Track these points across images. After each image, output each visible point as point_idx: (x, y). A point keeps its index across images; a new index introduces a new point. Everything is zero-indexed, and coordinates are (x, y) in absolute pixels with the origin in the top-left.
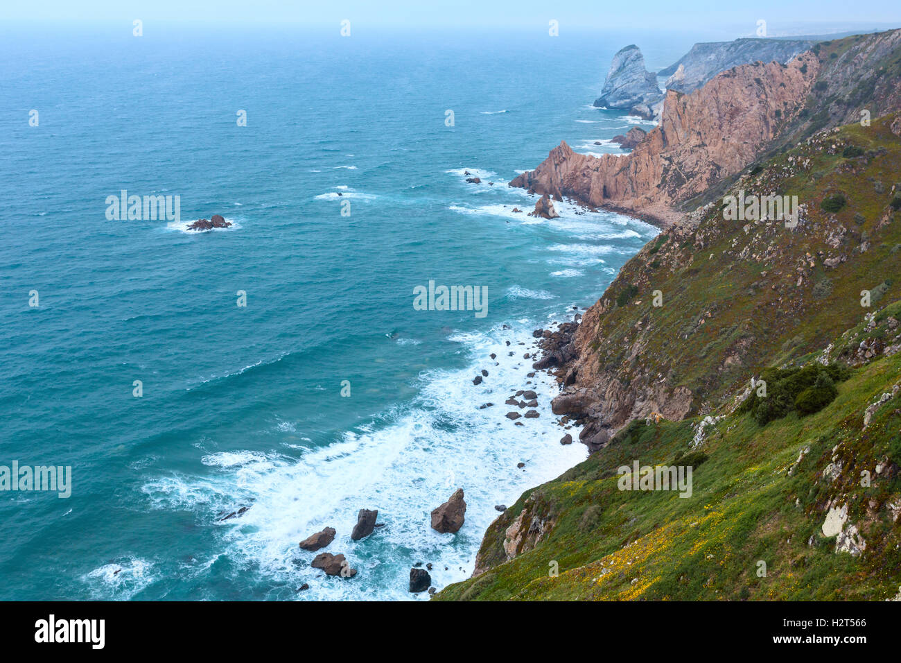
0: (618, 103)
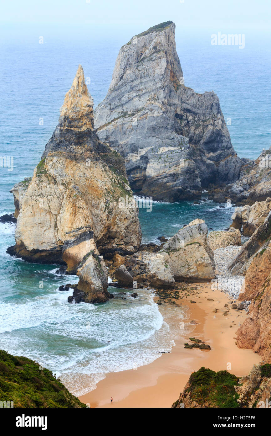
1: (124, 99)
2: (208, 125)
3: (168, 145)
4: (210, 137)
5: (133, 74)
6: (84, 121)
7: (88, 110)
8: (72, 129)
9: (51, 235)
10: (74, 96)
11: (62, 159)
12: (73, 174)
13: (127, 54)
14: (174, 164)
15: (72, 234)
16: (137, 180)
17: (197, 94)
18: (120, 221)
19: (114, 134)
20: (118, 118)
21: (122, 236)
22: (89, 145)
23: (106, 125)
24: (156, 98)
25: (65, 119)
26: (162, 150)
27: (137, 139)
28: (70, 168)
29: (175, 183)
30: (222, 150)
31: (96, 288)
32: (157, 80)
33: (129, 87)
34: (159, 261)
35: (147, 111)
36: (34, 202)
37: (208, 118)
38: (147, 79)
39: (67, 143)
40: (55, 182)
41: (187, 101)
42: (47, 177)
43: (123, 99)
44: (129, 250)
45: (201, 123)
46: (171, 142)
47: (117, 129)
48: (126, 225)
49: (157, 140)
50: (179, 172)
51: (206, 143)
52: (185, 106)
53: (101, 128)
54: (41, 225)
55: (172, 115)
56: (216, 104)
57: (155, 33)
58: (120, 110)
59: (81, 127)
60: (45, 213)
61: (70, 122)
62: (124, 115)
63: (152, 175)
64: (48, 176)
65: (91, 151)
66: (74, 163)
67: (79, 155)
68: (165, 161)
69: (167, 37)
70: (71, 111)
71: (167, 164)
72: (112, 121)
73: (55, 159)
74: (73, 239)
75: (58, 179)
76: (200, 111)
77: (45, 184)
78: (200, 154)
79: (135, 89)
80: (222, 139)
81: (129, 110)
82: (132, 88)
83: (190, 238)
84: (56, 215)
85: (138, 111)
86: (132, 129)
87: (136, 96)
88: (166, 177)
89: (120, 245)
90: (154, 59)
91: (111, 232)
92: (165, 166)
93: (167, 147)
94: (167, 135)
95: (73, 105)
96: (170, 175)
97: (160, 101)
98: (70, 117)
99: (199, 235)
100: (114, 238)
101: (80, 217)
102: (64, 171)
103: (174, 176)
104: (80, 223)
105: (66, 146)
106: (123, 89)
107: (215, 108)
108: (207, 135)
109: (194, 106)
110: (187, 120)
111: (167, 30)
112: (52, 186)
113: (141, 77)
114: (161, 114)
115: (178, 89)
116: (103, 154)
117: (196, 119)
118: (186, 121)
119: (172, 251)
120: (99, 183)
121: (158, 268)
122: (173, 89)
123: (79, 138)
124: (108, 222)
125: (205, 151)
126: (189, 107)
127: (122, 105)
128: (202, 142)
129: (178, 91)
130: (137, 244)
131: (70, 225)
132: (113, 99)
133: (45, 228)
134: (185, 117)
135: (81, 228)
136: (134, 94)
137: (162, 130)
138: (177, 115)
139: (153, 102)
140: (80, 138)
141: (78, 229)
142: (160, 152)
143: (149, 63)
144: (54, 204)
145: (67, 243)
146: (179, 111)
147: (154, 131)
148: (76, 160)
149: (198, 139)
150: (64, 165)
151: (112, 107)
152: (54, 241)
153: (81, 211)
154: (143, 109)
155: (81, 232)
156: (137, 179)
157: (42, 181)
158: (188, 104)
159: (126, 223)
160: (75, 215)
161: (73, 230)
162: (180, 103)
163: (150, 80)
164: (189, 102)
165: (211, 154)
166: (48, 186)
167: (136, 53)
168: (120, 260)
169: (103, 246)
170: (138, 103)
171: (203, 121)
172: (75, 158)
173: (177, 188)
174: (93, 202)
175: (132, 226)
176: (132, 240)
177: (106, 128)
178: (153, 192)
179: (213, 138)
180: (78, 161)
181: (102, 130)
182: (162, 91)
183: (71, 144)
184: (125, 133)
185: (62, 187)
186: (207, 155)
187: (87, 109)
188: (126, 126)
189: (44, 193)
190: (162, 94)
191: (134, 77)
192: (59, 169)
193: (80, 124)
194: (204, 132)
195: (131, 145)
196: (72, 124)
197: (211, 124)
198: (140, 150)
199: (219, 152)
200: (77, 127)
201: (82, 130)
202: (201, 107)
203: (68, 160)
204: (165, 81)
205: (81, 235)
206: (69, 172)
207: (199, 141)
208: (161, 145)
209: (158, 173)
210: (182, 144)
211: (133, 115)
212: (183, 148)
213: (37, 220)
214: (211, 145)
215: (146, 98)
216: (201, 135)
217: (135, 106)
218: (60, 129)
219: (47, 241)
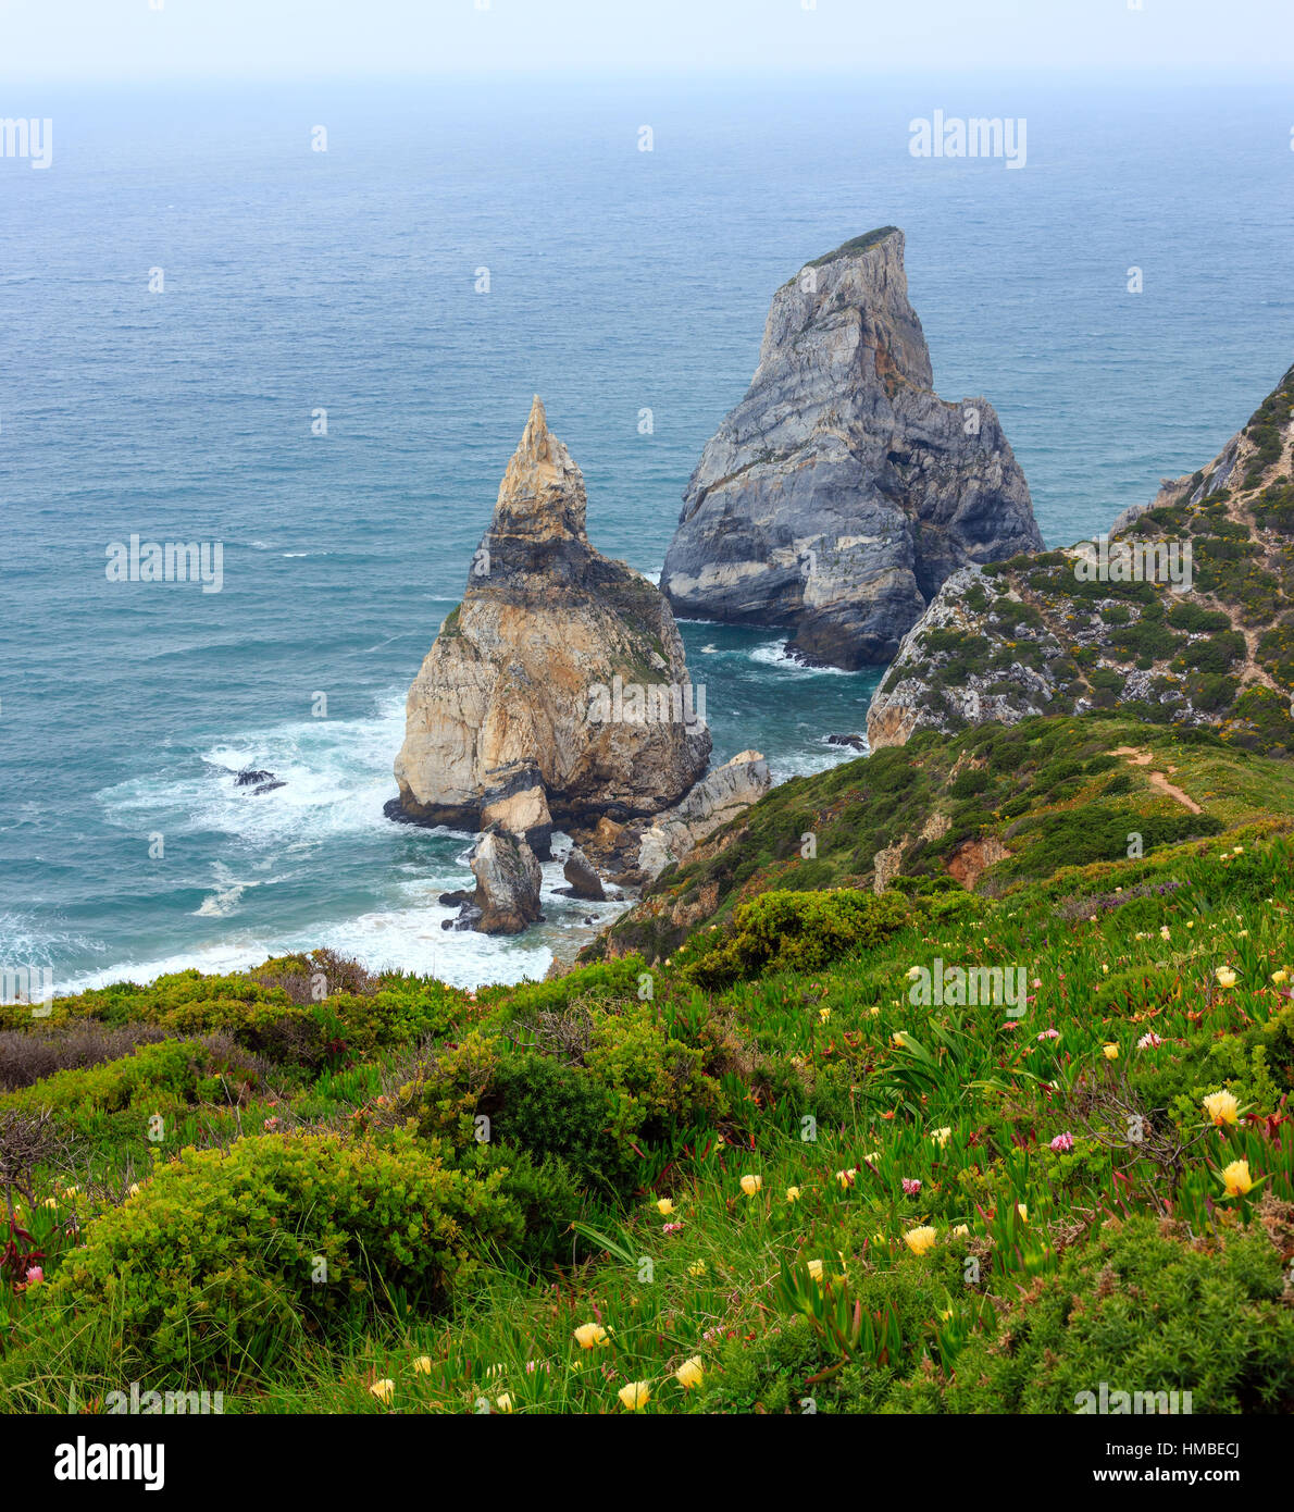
0: (706, 580)
1: (768, 419)
2: (967, 480)
3: (858, 531)
4: (974, 507)
5: (784, 361)
6: (546, 520)
7: (553, 496)
8: (520, 537)
9: (465, 774)
10: (523, 464)
11: (493, 605)
12: (518, 638)
13: (785, 308)
14: (865, 579)
15: (497, 775)
16: (793, 612)
17: (945, 404)
18: (620, 742)
19: (744, 502)
20: (751, 465)
21: (624, 775)
22: (560, 571)
23: (726, 480)
24: (835, 418)
25: (502, 515)
26: (845, 543)
27: (791, 515)
28: (512, 625)
29: (863, 624)
30: (1002, 538)
31: (498, 903)
32: (837, 378)
33: (778, 391)
34: (655, 844)
35: (815, 449)
36: (429, 700)
37: (970, 461)
38: (816, 374)
39: (508, 568)
40: (477, 657)
41: (920, 423)
42: (461, 645)
43: (765, 418)
44: (642, 807)
45: (953, 473)
46: (866, 524)
47: (750, 490)
48: (637, 750)
49: (835, 518)
50: (873, 599)
51: (966, 522)
52: (914, 433)
53: (716, 485)
54: (444, 752)
55: (876, 457)
56: (990, 428)
57: (845, 260)
58: (757, 444)
59: (540, 533)
60: (452, 723)
61: (514, 523)
62: (767, 456)
63: (816, 605)
64: (464, 642)
65: (563, 586)
66: (523, 612)
67: (534, 595)
68: (846, 571)
69: (871, 271)
70: (513, 499)
71: (850, 578)
72: (740, 471)
73: (478, 605)
74: (500, 785)
75: (484, 650)
76: (953, 445)
77: (453, 660)
78: (951, 547)
79: (789, 396)
80: (1004, 511)
81: (777, 446)
82: (783, 394)
83: (730, 792)
84: (476, 730)
85: (797, 447)
86: (783, 492)
87: (791, 414)
88: (844, 609)
89: (619, 795)
90: (831, 325)
91: (600, 767)
92: (845, 581)
93: (856, 535)
94: (857, 507)
95: (519, 486)
96: (853, 605)
97: (845, 425)
98: (513, 513)
99: (748, 788)
100: (607, 781)
101: (513, 738)
102: (495, 631)
103: (861, 608)
104: (513, 752)
105: (506, 575)
106: (764, 395)
107: (987, 437)
108: (966, 503)
109: (939, 433)
110: (921, 466)
111: (873, 252)
112: (470, 664)
113: (802, 370)
114: (844, 457)
115: (895, 394)
116: (607, 585)
117: (943, 463)
118: (917, 470)
119: (694, 820)
120: (576, 657)
121: (654, 860)
122: (882, 393)
123: (537, 557)
124: (590, 746)
125: (963, 540)
126: (925, 436)
127: (763, 433)
128: (955, 518)
129: (897, 399)
130: (666, 792)
131: (493, 756)
132: (743, 418)
133: (452, 758)
134: (913, 460)
135: (515, 763)
136: (788, 409)
137: (847, 495)
138: (893, 456)
139: (827, 429)
140: (540, 558)
141: (509, 765)
142: (839, 549)
143: (821, 335)
144: (471, 705)
145: (488, 794)
146: (897, 446)
147: (830, 498)
148: (527, 606)
149: (944, 512)
150: (497, 618)
151: (741, 437)
152: (471, 786)
153: (515, 726)
154: (806, 443)
155: (514, 770)
156: (793, 608)
157: (449, 654)
158: (922, 429)
159: (636, 747)
160: (504, 732)
161: (499, 765)
162: (901, 427)
163: (822, 377)
164: (925, 423)
165: (979, 547)
166: (461, 666)
167: (807, 305)
168: (607, 831)
169: (583, 797)
170: (797, 429)
171: (959, 469)
172: (524, 602)
173: (865, 636)
174: (559, 701)
175: (651, 753)
176: (653, 785)
177: (725, 486)
178: (816, 642)
179: (980, 510)
180: (532, 608)
181: (717, 492)
182: (848, 402)
183: (518, 570)
184: (766, 500)
185: (491, 666)
186: (968, 549)
187: (549, 494)
188: (770, 484)
189: (451, 679)
190: (848, 410)
191: (787, 369)
192: (485, 627)
193: (538, 526)
194: (960, 495)
195: (779, 529)
196: (520, 526)
197: (976, 478)
198: (797, 541)
199: (995, 543)
200: (530, 532)
201: (541, 540)
202: (955, 434)
203: (509, 608)
204: (856, 379)
205: (515, 778)
206: (509, 634)
207: (950, 516)
208: (842, 532)
209: (828, 598)
210: (888, 530)
211: (785, 456)
212: (889, 540)
213: (435, 738)
214: (976, 527)
215: (811, 419)
216: (954, 501)
217: (791, 437)
218: (492, 539)
219: (455, 786)
